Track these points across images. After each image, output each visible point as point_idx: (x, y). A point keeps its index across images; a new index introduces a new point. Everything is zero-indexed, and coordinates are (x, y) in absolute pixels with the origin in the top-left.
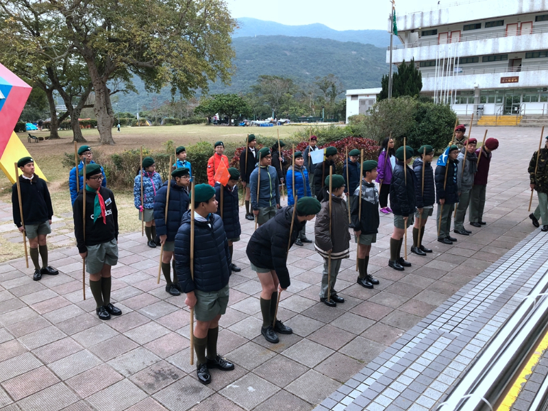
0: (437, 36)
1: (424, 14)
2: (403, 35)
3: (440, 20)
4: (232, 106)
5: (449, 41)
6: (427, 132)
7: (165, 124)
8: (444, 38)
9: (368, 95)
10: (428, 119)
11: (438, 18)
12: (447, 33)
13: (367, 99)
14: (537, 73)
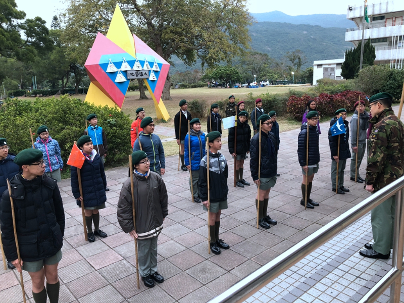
0: (384, 20)
1: (375, 5)
2: (358, 21)
3: (387, 9)
4: (229, 74)
5: (394, 25)
6: (393, 88)
7: (179, 88)
8: (389, 22)
9: (330, 64)
10: (394, 79)
11: (385, 8)
12: (392, 18)
13: (329, 67)
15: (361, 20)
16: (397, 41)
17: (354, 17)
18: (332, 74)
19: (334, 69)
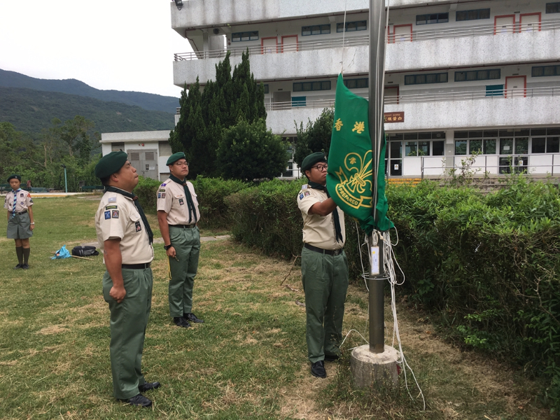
0: (259, 42)
2: (199, 38)
3: (264, 10)
8: (270, 45)
9: (143, 143)
11: (261, 8)
12: (276, 38)
13: (142, 150)
14: (432, 107)
15: (206, 38)
16: (289, 93)
17: (188, 25)
18: (150, 168)
19: (155, 153)
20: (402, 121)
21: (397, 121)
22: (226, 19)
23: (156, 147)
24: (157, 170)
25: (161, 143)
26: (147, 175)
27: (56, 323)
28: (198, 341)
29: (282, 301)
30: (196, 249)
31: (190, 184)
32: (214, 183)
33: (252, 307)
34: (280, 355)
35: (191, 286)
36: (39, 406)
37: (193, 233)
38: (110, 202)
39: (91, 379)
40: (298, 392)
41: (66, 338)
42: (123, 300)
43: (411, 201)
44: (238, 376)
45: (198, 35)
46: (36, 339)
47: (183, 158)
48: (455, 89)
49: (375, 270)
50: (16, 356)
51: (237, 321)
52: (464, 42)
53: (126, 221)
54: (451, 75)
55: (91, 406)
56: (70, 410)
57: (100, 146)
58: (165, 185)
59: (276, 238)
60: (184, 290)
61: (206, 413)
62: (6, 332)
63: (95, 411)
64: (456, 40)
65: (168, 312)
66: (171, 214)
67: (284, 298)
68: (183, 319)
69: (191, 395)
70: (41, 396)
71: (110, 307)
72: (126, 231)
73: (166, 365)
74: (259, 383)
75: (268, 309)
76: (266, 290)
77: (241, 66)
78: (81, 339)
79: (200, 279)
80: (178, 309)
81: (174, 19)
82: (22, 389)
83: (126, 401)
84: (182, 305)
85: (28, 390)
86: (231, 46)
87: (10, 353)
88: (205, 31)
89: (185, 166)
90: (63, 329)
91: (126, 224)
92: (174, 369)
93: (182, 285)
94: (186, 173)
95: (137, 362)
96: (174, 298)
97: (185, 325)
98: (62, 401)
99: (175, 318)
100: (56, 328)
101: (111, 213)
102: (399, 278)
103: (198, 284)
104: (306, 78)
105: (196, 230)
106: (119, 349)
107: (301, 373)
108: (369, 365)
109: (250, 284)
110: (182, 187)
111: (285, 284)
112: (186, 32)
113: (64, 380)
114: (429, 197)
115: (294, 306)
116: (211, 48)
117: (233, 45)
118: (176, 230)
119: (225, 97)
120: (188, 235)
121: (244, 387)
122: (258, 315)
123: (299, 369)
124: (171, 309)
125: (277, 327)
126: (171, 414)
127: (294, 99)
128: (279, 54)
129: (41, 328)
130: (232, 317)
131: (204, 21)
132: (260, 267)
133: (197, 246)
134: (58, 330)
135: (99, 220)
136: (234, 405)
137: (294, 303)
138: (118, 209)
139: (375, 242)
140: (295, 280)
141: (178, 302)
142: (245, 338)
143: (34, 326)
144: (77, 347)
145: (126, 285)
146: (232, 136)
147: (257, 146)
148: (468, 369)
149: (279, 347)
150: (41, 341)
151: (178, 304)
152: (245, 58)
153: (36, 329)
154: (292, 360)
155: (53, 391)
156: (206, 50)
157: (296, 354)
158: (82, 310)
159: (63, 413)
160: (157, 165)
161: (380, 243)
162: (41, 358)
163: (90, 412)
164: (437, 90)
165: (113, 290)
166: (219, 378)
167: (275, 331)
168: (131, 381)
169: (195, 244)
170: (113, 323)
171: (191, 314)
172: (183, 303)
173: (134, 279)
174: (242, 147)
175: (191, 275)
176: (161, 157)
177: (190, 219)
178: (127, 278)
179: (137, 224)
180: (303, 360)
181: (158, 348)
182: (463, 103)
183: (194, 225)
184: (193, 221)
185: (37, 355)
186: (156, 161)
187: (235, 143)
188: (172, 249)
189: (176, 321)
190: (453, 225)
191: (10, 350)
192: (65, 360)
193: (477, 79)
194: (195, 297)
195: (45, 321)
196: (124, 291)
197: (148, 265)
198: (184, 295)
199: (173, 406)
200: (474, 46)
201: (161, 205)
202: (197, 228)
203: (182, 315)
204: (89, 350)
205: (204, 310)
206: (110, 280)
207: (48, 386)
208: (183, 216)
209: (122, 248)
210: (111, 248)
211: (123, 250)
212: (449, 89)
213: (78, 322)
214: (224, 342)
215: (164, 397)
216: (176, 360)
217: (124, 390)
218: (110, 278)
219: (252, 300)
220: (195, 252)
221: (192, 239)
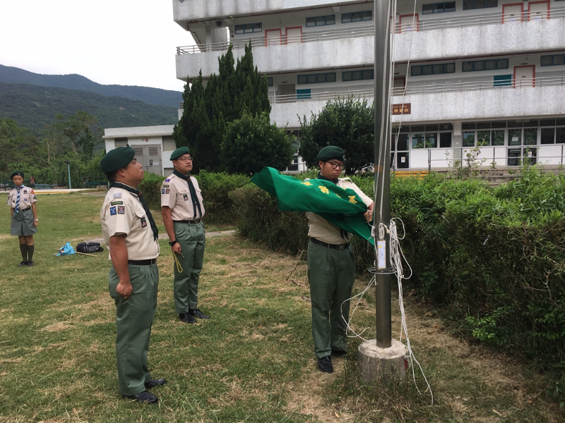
0: (262, 34)
2: (201, 31)
3: (268, 2)
5: (284, 41)
8: (274, 38)
9: (146, 138)
12: (280, 29)
13: (146, 145)
14: (439, 98)
15: (208, 31)
16: (294, 86)
17: (190, 18)
18: (154, 164)
19: (158, 149)
20: (409, 113)
21: (404, 113)
22: (228, 11)
23: (160, 142)
24: (161, 165)
25: (165, 138)
26: (151, 170)
27: (61, 320)
28: (203, 337)
29: (289, 297)
30: (201, 244)
31: (194, 180)
32: (218, 178)
33: (257, 302)
34: (287, 350)
35: (196, 282)
36: (45, 403)
37: (198, 229)
38: (115, 198)
39: (97, 376)
40: (304, 387)
41: (72, 334)
42: (130, 296)
43: (418, 194)
44: (244, 371)
45: (201, 27)
46: (41, 336)
47: (186, 153)
48: (463, 80)
49: (382, 264)
50: (21, 353)
51: (243, 317)
52: (472, 31)
53: (132, 217)
54: (459, 65)
55: (97, 403)
56: (76, 407)
57: (103, 141)
58: (169, 180)
59: (281, 232)
60: (189, 286)
61: (212, 409)
62: (11, 329)
63: (101, 408)
64: (464, 29)
65: (173, 308)
66: (175, 210)
67: (290, 293)
68: (189, 315)
69: (197, 391)
70: (46, 393)
71: (117, 303)
72: (132, 227)
73: (172, 361)
74: (265, 378)
75: (275, 304)
76: (272, 285)
77: (244, 59)
78: (86, 336)
79: (206, 274)
80: (184, 305)
81: (176, 12)
82: (27, 387)
83: (132, 397)
84: (188, 301)
85: (33, 387)
86: (234, 38)
87: (15, 350)
88: (207, 23)
89: (188, 161)
90: (67, 326)
91: (132, 220)
92: (180, 365)
93: (188, 281)
94: (190, 169)
95: (143, 359)
96: (179, 294)
97: (190, 321)
98: (68, 398)
99: (180, 314)
100: (61, 325)
101: (117, 209)
102: (406, 272)
103: (203, 280)
104: (310, 70)
105: (201, 226)
106: (125, 345)
107: (307, 369)
108: (375, 360)
109: (255, 279)
110: (186, 182)
111: (291, 279)
112: (188, 24)
113: (69, 377)
114: (437, 190)
115: (300, 301)
116: (214, 41)
117: (236, 37)
118: (180, 226)
119: (229, 91)
120: (193, 232)
121: (250, 382)
122: (264, 310)
123: (305, 365)
124: (176, 305)
125: (283, 322)
126: (178, 410)
127: (299, 91)
128: (283, 46)
129: (47, 325)
130: (238, 313)
131: (207, 13)
132: (266, 262)
133: (202, 242)
134: (63, 327)
135: (105, 216)
136: (240, 400)
137: (300, 298)
138: (123, 205)
139: (382, 236)
140: (301, 276)
141: (183, 298)
142: (251, 333)
143: (39, 323)
144: (82, 344)
145: (132, 281)
146: (236, 129)
147: (262, 139)
148: (476, 363)
149: (285, 342)
150: (46, 338)
151: (183, 300)
152: (248, 50)
153: (41, 327)
154: (298, 355)
155: (58, 388)
156: (209, 43)
157: (302, 349)
158: (87, 306)
159: (69, 410)
160: (161, 160)
161: (387, 237)
162: (46, 355)
163: (96, 409)
164: (444, 81)
165: (120, 287)
166: (225, 374)
167: (282, 326)
168: (137, 377)
169: (200, 239)
170: (119, 319)
171: (197, 310)
172: (188, 299)
173: (141, 275)
174: (246, 141)
175: (196, 271)
176: (165, 152)
177: (195, 215)
178: (133, 275)
179: (143, 220)
180: (310, 355)
181: (163, 344)
182: (471, 94)
183: (199, 220)
184: (198, 216)
185: (42, 352)
186: (160, 156)
187: (239, 137)
188: (177, 245)
189: (182, 317)
190: (461, 217)
191: (16, 347)
192: (70, 357)
193: (484, 69)
194: (200, 293)
195: (50, 319)
196: (131, 287)
197: (154, 261)
198: (190, 291)
199: (179, 403)
200: (482, 35)
201: (166, 200)
202: (202, 223)
203: (187, 311)
204: (95, 347)
205: (209, 305)
206: (116, 277)
207: (53, 383)
208: (187, 211)
209: (128, 244)
210: (117, 244)
211: (129, 246)
212: (456, 80)
213: (83, 319)
214: (229, 338)
215: (170, 394)
216: (182, 356)
217: (129, 386)
218: (116, 275)
219: (258, 295)
220: (200, 248)
221: (197, 234)
